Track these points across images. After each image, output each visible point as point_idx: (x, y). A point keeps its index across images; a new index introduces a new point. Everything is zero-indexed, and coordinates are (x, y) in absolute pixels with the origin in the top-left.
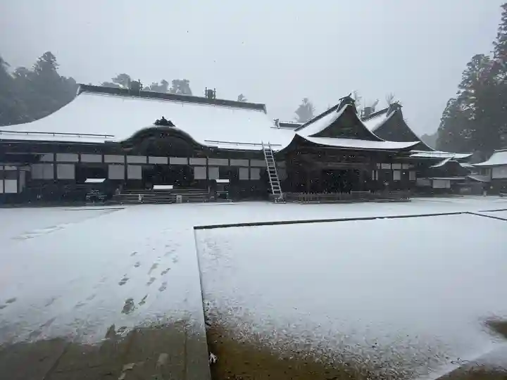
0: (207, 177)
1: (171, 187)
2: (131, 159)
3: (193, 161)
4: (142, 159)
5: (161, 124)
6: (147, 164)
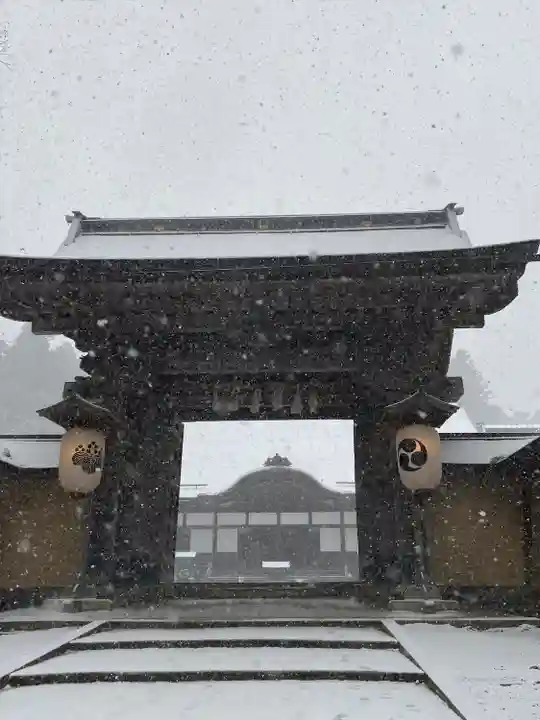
0: (343, 546)
1: (286, 564)
2: (225, 518)
3: (319, 518)
4: (238, 518)
5: (272, 464)
6: (247, 525)
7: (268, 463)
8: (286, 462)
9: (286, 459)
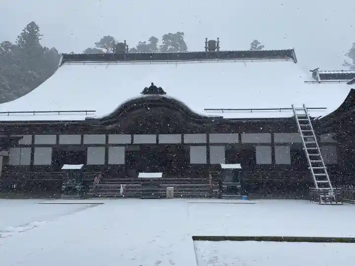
0: (209, 160)
2: (114, 139)
3: (189, 138)
4: (125, 139)
6: (132, 144)
7: (145, 91)
8: (161, 91)
9: (160, 89)
